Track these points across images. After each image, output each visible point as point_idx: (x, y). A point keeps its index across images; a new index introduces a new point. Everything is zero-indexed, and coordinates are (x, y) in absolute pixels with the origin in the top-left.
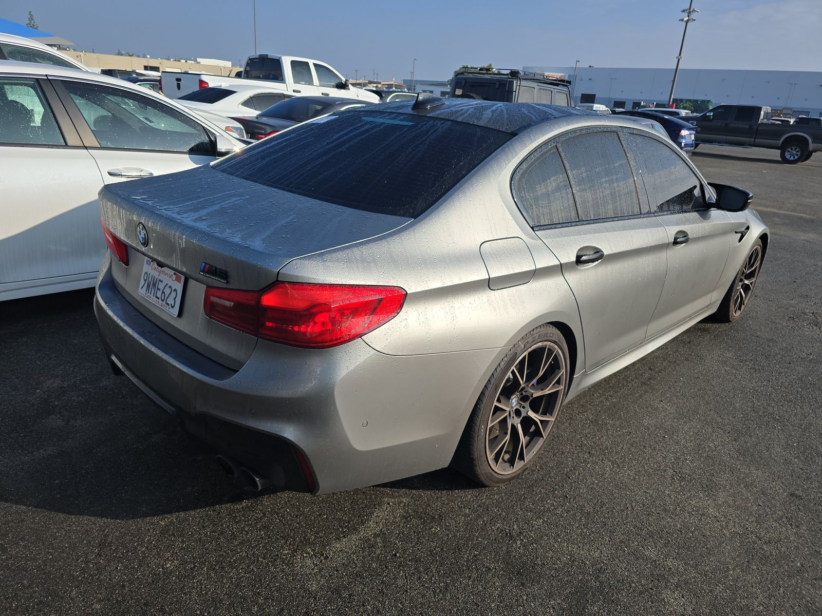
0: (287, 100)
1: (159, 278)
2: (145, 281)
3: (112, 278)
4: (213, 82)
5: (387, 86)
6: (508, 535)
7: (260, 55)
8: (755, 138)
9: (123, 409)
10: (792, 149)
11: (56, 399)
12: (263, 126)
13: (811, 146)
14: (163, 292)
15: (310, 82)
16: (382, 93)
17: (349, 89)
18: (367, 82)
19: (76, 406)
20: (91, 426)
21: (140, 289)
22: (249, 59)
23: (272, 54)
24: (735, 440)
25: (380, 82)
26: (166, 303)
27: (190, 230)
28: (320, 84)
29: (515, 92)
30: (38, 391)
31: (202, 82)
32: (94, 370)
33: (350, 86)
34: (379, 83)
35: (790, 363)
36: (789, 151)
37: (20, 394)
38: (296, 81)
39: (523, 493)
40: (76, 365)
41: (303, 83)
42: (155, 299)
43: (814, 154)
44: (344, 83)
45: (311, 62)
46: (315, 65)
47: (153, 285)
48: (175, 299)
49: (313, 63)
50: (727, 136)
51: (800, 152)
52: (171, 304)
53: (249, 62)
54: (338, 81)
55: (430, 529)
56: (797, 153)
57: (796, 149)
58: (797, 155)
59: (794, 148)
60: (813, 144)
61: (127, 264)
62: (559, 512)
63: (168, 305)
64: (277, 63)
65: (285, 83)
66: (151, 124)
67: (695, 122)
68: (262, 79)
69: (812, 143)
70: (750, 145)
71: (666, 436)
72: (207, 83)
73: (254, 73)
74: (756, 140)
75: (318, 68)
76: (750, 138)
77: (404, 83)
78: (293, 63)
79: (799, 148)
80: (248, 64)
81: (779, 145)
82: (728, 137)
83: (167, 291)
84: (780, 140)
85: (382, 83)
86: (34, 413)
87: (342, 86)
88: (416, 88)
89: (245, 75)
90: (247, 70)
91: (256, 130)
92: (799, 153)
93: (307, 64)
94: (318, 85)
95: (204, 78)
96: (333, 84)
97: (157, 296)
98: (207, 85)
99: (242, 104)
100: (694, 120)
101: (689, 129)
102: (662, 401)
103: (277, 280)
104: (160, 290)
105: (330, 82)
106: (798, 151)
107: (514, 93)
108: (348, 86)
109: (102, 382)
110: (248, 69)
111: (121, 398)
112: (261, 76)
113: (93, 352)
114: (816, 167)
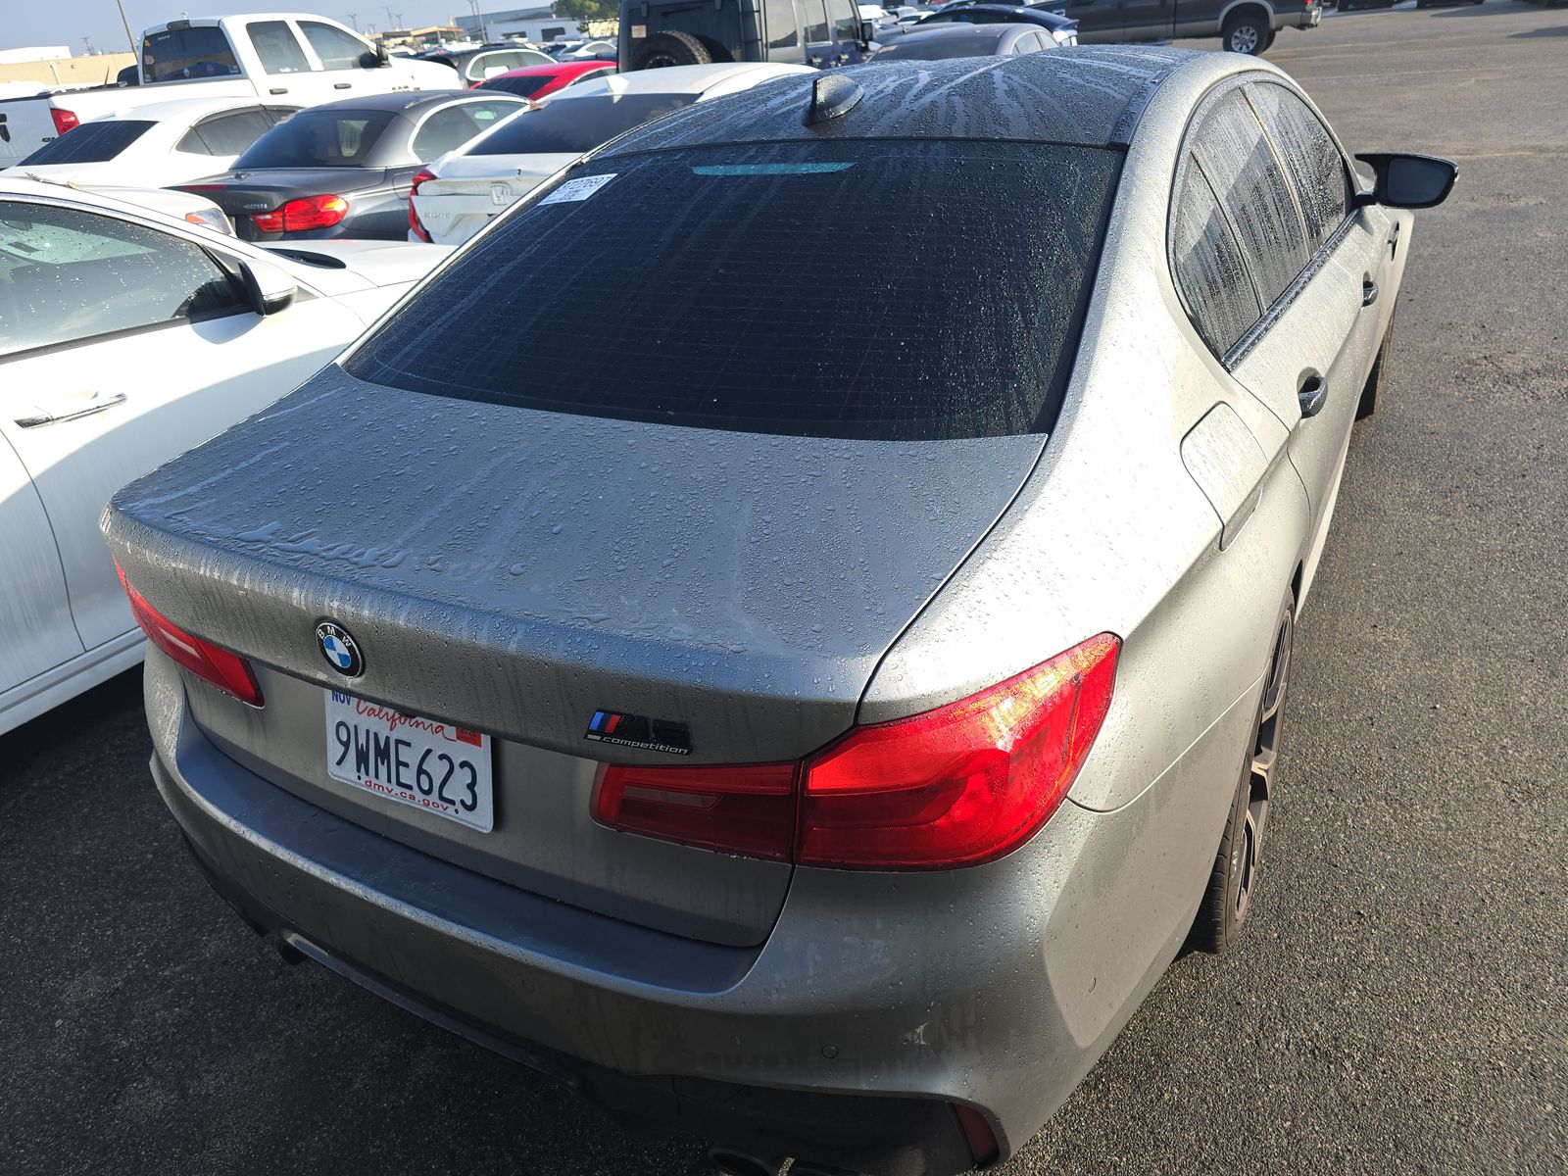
0: (286, 120)
1: (394, 736)
2: (346, 745)
3: (204, 734)
4: (88, 110)
5: (424, 38)
6: (1317, 1052)
7: (168, 25)
8: (1175, 23)
9: (298, 1006)
10: (1241, 32)
11: (117, 1031)
12: (263, 194)
13: (1274, 19)
14: (421, 771)
15: (301, 65)
16: (451, 60)
17: (389, 65)
18: (381, 36)
19: (178, 1037)
20: (246, 1083)
21: (332, 769)
22: (147, 38)
23: (199, 17)
24: (1553, 675)
25: (409, 32)
26: (442, 798)
27: (522, 628)
28: (324, 64)
29: (759, 11)
30: (59, 1022)
31: (57, 114)
32: (168, 918)
33: (391, 58)
34: (408, 34)
35: (1524, 476)
36: (1236, 37)
37: (17, 1048)
38: (271, 69)
39: (1276, 935)
40: (115, 919)
41: (288, 70)
42: (398, 790)
43: (1278, 33)
44: (375, 53)
45: (291, 20)
46: (302, 24)
47: (378, 754)
48: (471, 787)
49: (297, 22)
50: (1124, 27)
51: (1256, 35)
52: (462, 802)
53: (148, 44)
54: (362, 52)
55: (1160, 1097)
56: (1252, 38)
57: (1248, 30)
58: (1253, 41)
59: (1244, 29)
60: (1279, 16)
61: (259, 700)
62: (1373, 958)
63: (452, 802)
64: (215, 37)
65: (247, 78)
66: (33, 256)
67: (1064, 11)
68: (190, 77)
69: (1275, 13)
70: (1168, 38)
71: (1438, 706)
72: (72, 114)
73: (167, 67)
74: (1178, 26)
75: (307, 30)
76: (1167, 23)
77: (459, 26)
78: (252, 28)
79: (1253, 27)
80: (146, 51)
81: (1219, 28)
82: (1128, 30)
83: (438, 770)
84: (1217, 19)
85: (413, 33)
86: (81, 1092)
87: (373, 61)
88: (488, 31)
89: (148, 76)
90: (147, 62)
91: (247, 207)
92: (1255, 38)
93: (282, 25)
94: (322, 68)
95: (59, 102)
96: (353, 58)
97: (402, 781)
98: (72, 119)
99: (178, 148)
100: (1060, 8)
101: (1066, 27)
102: (1375, 626)
103: (856, 723)
104: (406, 765)
105: (345, 56)
106: (1253, 35)
107: (756, 15)
108: (387, 59)
109: (206, 945)
110: (150, 60)
111: (276, 977)
112: (186, 71)
113: (138, 867)
114: (1287, 57)
